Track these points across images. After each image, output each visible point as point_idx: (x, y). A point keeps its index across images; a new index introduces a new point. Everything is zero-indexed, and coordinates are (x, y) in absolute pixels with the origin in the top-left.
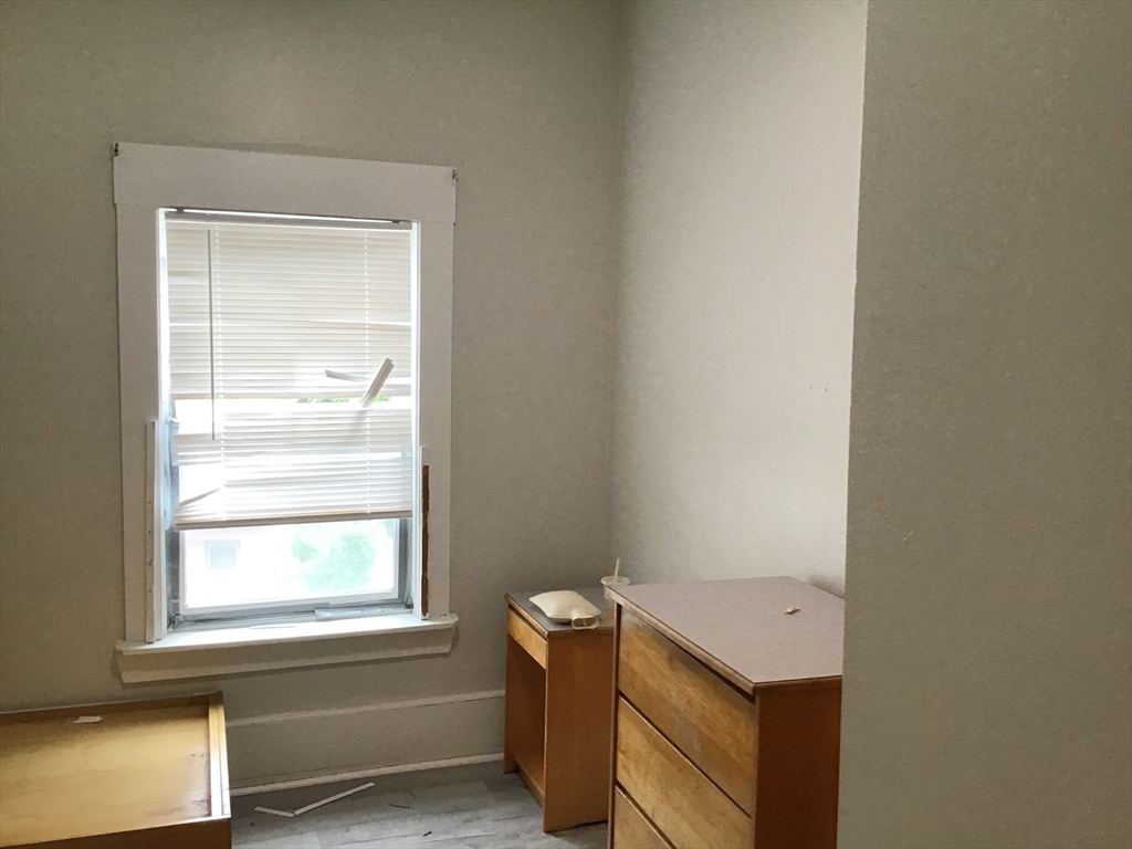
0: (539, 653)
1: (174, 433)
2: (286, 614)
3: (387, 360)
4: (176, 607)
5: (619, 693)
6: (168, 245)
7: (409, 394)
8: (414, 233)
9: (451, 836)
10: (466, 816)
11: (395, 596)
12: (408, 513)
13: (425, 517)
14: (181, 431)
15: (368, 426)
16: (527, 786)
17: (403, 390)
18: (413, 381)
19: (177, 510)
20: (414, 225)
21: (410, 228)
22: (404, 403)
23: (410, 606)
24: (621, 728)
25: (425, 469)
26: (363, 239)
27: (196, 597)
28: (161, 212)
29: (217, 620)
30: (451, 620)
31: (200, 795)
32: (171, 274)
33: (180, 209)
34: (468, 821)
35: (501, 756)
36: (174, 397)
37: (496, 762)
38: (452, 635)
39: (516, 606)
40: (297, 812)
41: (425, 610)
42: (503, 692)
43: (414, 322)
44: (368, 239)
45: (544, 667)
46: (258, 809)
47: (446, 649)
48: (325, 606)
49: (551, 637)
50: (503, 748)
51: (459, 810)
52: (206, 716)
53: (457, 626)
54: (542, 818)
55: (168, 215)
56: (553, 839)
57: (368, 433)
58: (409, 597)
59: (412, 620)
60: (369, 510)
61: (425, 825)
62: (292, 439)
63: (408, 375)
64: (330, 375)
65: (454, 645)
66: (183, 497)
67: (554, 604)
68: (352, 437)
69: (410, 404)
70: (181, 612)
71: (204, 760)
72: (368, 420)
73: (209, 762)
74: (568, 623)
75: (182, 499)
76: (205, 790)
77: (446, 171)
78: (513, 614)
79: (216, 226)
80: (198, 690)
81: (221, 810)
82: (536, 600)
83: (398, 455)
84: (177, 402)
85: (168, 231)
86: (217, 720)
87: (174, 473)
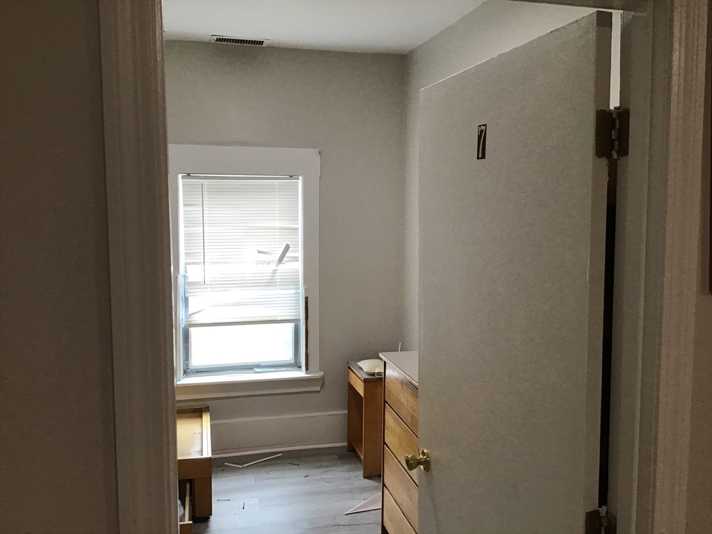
0: (360, 389)
1: (186, 281)
2: (240, 369)
3: (287, 244)
4: (187, 365)
5: (385, 402)
6: (183, 191)
7: (298, 261)
8: (300, 182)
9: (317, 478)
10: (325, 469)
11: (293, 362)
12: (299, 320)
13: (306, 323)
14: (189, 280)
15: (278, 277)
16: (358, 458)
17: (296, 259)
18: (300, 254)
19: (188, 318)
20: (300, 177)
21: (298, 179)
22: (295, 266)
23: (300, 367)
24: (386, 418)
25: (306, 298)
26: (275, 185)
27: (196, 361)
28: (180, 176)
29: (207, 371)
30: (320, 374)
31: (198, 449)
32: (185, 205)
33: (189, 175)
34: (326, 472)
35: (346, 444)
36: (187, 264)
37: (343, 447)
38: (321, 381)
39: (351, 367)
40: (244, 466)
41: (307, 369)
42: (346, 412)
43: (300, 226)
44: (278, 185)
45: (362, 395)
46: (226, 464)
47: (318, 389)
48: (258, 366)
49: (365, 381)
50: (346, 440)
51: (322, 466)
52: (201, 417)
53: (323, 378)
54: (362, 471)
55: (183, 177)
56: (367, 480)
57: (278, 280)
58: (300, 363)
59: (301, 374)
60: (279, 318)
61: (305, 472)
62: (243, 284)
63: (297, 251)
64: (259, 252)
65: (322, 386)
66: (190, 312)
67: (367, 366)
68: (270, 283)
69: (299, 266)
70: (190, 367)
71: (200, 435)
72: (278, 274)
73: (202, 436)
74: (373, 374)
75: (190, 313)
76: (200, 447)
77: (316, 151)
78: (350, 371)
79: (206, 182)
80: (197, 405)
81: (207, 453)
82: (360, 364)
83: (294, 291)
84: (188, 266)
85: (183, 185)
86: (206, 418)
87: (186, 300)
